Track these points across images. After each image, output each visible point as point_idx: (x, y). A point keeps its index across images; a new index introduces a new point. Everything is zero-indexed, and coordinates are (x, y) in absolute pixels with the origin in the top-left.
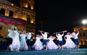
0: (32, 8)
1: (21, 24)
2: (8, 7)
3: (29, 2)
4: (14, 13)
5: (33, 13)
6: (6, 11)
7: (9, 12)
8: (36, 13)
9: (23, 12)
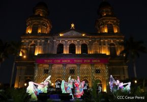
0: (116, 31)
1: (99, 61)
2: (78, 40)
3: (109, 22)
4: (88, 46)
5: (118, 39)
6: (76, 46)
7: (80, 46)
8: (123, 37)
9: (102, 41)
